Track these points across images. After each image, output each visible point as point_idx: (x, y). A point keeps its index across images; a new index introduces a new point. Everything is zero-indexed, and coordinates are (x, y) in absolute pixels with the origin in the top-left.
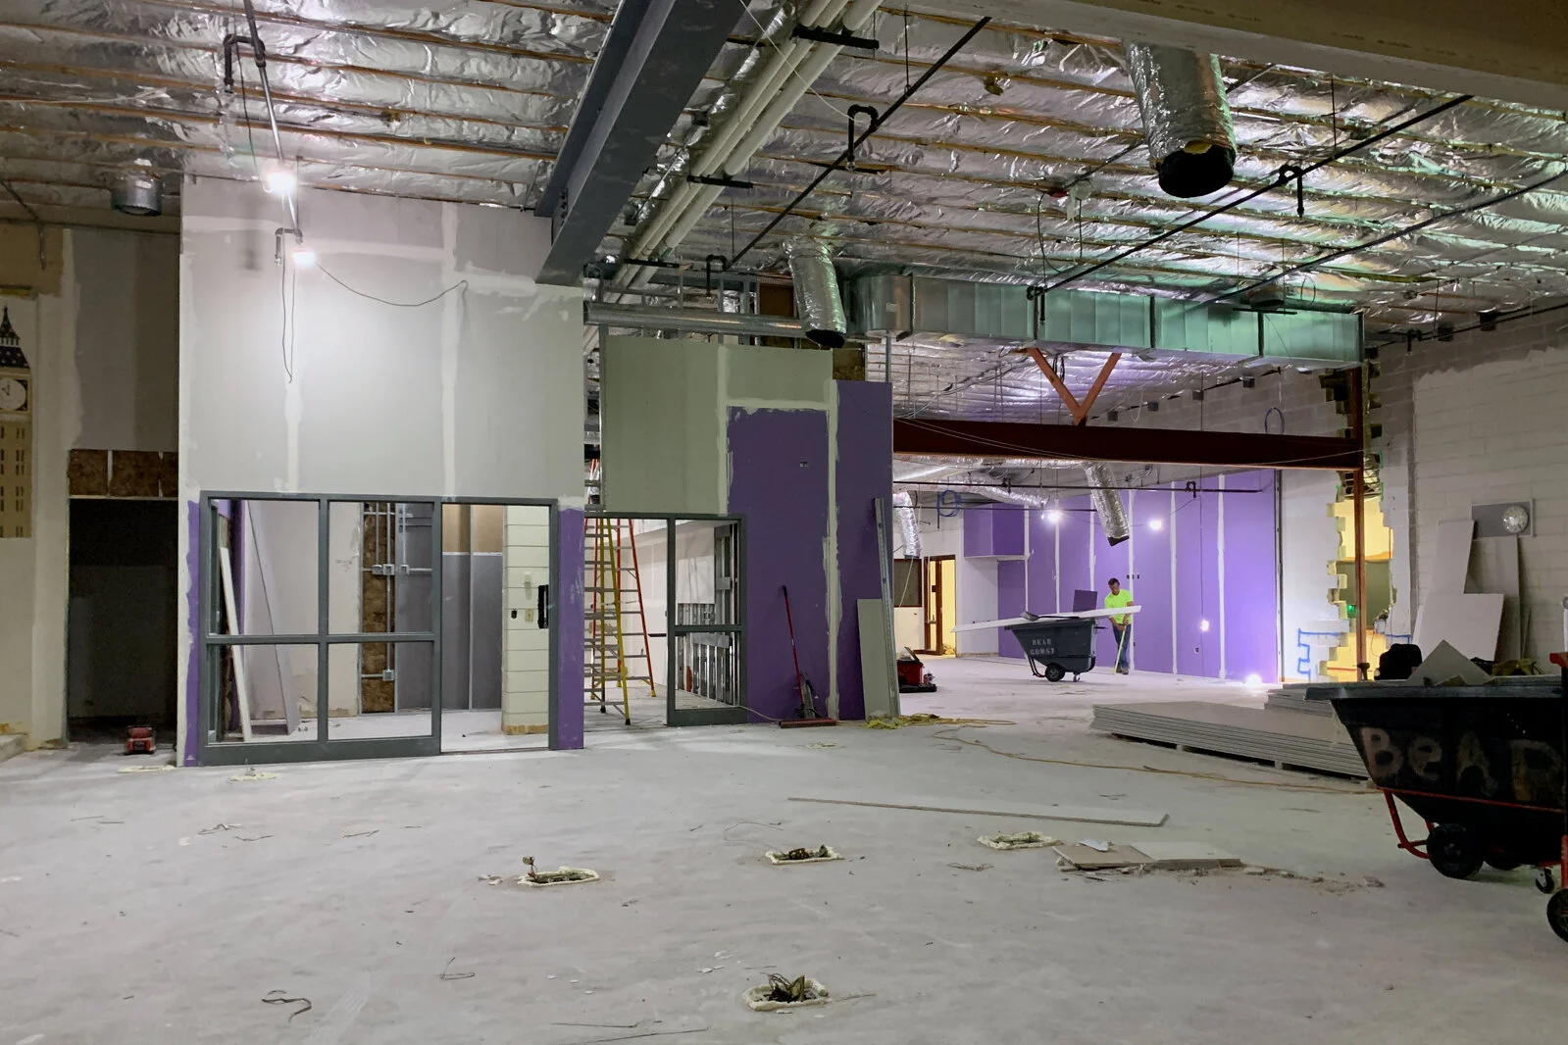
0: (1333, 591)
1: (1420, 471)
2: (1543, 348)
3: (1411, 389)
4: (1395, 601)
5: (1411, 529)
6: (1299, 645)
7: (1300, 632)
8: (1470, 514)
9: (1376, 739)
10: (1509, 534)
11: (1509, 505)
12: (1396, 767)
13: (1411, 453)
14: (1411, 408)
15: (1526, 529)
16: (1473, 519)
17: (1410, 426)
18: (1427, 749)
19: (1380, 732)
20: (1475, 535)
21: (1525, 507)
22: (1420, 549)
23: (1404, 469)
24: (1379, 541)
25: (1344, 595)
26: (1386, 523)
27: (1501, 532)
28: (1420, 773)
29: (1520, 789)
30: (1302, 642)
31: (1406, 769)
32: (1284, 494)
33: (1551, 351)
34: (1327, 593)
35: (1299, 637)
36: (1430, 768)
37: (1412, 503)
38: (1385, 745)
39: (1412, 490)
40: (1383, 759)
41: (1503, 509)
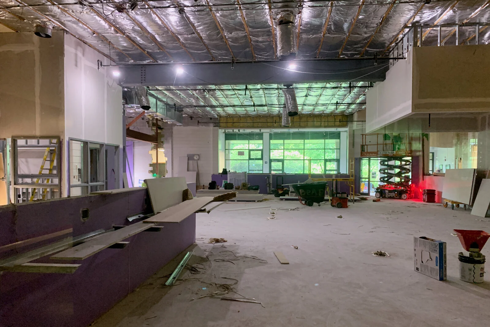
0: (149, 170)
1: (174, 146)
2: (202, 126)
3: (172, 129)
4: (167, 173)
5: (172, 158)
6: (139, 183)
7: (140, 180)
8: (186, 156)
9: (302, 191)
10: (195, 160)
11: (195, 155)
12: (305, 194)
13: (172, 142)
14: (172, 132)
15: (199, 160)
16: (187, 156)
17: (172, 136)
18: (309, 191)
19: (302, 190)
20: (188, 160)
21: (199, 155)
22: (174, 162)
23: (170, 145)
24: (163, 159)
25: (151, 171)
26: (165, 156)
27: (194, 160)
28: (308, 194)
29: (320, 195)
30: (140, 182)
31: (306, 194)
32: (135, 147)
33: (204, 126)
34: (148, 171)
35: (139, 181)
36: (309, 194)
37: (172, 152)
38: (303, 191)
39: (172, 149)
40: (303, 193)
41: (194, 155)
